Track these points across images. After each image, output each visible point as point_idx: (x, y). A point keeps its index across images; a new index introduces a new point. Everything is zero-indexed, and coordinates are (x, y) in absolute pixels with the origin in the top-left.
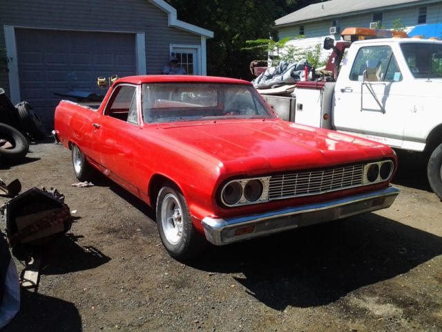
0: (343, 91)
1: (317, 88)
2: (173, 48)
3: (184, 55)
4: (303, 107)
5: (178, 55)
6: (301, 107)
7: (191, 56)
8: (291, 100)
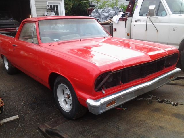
0: (136, 21)
1: (124, 21)
2: (49, 3)
3: (54, 6)
4: (117, 30)
5: (51, 6)
6: (115, 30)
7: (57, 6)
8: (110, 27)
